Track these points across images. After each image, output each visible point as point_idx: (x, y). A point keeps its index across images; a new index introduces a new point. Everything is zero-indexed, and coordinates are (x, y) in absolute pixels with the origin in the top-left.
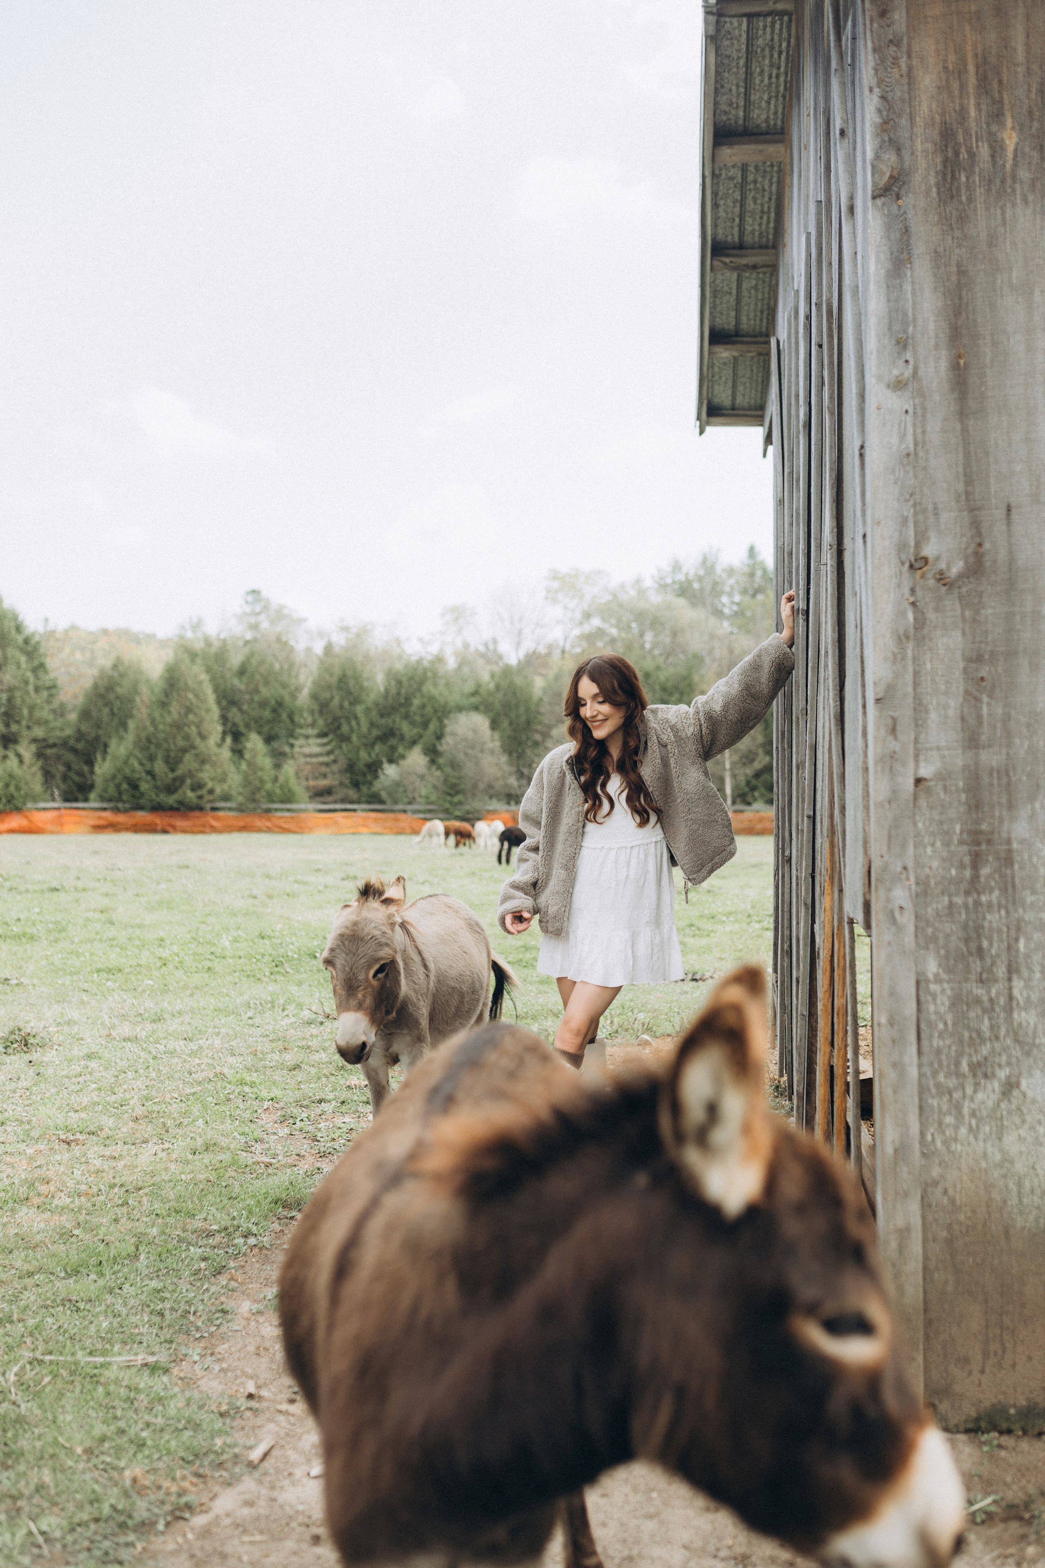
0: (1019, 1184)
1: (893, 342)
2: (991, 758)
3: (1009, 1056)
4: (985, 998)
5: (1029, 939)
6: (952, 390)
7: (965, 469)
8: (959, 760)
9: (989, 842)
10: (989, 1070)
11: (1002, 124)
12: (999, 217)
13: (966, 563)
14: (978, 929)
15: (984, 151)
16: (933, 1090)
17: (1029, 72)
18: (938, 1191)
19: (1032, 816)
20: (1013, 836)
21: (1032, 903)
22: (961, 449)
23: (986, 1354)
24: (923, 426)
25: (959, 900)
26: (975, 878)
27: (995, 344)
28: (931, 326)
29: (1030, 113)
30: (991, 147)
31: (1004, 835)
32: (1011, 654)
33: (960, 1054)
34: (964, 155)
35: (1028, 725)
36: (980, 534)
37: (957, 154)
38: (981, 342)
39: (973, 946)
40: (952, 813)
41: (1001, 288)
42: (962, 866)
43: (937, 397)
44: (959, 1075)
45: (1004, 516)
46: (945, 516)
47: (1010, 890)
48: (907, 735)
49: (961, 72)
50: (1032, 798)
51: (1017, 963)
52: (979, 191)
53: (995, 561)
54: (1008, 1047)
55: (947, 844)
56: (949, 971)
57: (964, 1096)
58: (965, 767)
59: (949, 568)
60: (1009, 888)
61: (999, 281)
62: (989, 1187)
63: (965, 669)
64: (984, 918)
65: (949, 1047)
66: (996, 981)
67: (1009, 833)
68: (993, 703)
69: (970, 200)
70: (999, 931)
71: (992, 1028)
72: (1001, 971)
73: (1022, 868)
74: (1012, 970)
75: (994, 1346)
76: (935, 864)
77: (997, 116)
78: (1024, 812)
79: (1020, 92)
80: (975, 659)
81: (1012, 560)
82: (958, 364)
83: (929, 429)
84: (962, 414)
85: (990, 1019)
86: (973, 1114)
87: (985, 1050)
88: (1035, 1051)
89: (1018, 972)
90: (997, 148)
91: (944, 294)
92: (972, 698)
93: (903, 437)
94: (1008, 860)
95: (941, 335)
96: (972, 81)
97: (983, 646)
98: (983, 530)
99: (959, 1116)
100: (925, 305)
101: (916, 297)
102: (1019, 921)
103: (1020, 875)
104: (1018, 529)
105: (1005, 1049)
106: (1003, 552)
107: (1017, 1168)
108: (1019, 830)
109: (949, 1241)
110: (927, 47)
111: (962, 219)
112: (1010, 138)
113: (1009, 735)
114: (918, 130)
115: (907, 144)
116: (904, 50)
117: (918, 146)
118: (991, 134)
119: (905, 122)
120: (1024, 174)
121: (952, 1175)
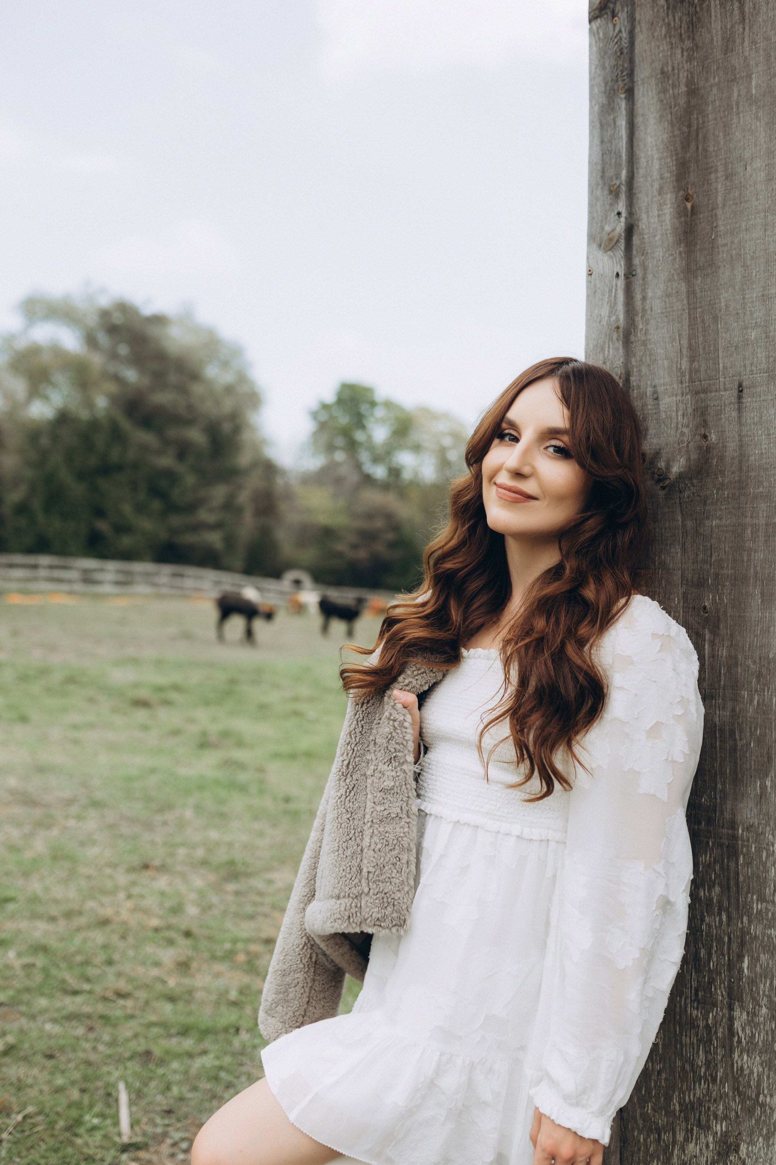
1: (606, 192)
3: (726, 1108)
4: (701, 1024)
5: (753, 960)
6: (679, 242)
7: (689, 340)
10: (703, 1119)
12: (736, 12)
13: (689, 459)
16: (640, 1122)
19: (761, 797)
20: (739, 818)
21: (760, 912)
22: (686, 316)
24: (644, 290)
27: (729, 177)
28: (656, 165)
31: (727, 815)
35: (759, 675)
36: (705, 424)
38: (713, 176)
41: (737, 104)
43: (659, 253)
44: (669, 1113)
45: (734, 399)
46: (666, 402)
47: (734, 889)
51: (739, 986)
53: (722, 458)
54: (727, 1095)
57: (674, 1142)
59: (668, 467)
60: (730, 886)
61: (736, 94)
63: (685, 595)
64: (703, 920)
65: (659, 1073)
66: (715, 1005)
67: (733, 814)
68: (717, 641)
70: (720, 940)
71: (708, 1064)
72: (720, 994)
73: (748, 864)
74: (732, 995)
78: (751, 790)
81: (742, 457)
82: (686, 208)
83: (650, 294)
84: (689, 271)
85: (707, 1052)
87: (699, 1090)
88: (758, 1111)
89: (741, 1000)
91: (671, 123)
93: (613, 306)
94: (733, 851)
95: (667, 175)
97: (706, 567)
98: (709, 419)
100: (649, 140)
101: (640, 134)
102: (744, 932)
103: (744, 872)
104: (750, 416)
105: (722, 1096)
106: (732, 446)
108: (746, 811)
111: (694, 24)
113: (736, 685)
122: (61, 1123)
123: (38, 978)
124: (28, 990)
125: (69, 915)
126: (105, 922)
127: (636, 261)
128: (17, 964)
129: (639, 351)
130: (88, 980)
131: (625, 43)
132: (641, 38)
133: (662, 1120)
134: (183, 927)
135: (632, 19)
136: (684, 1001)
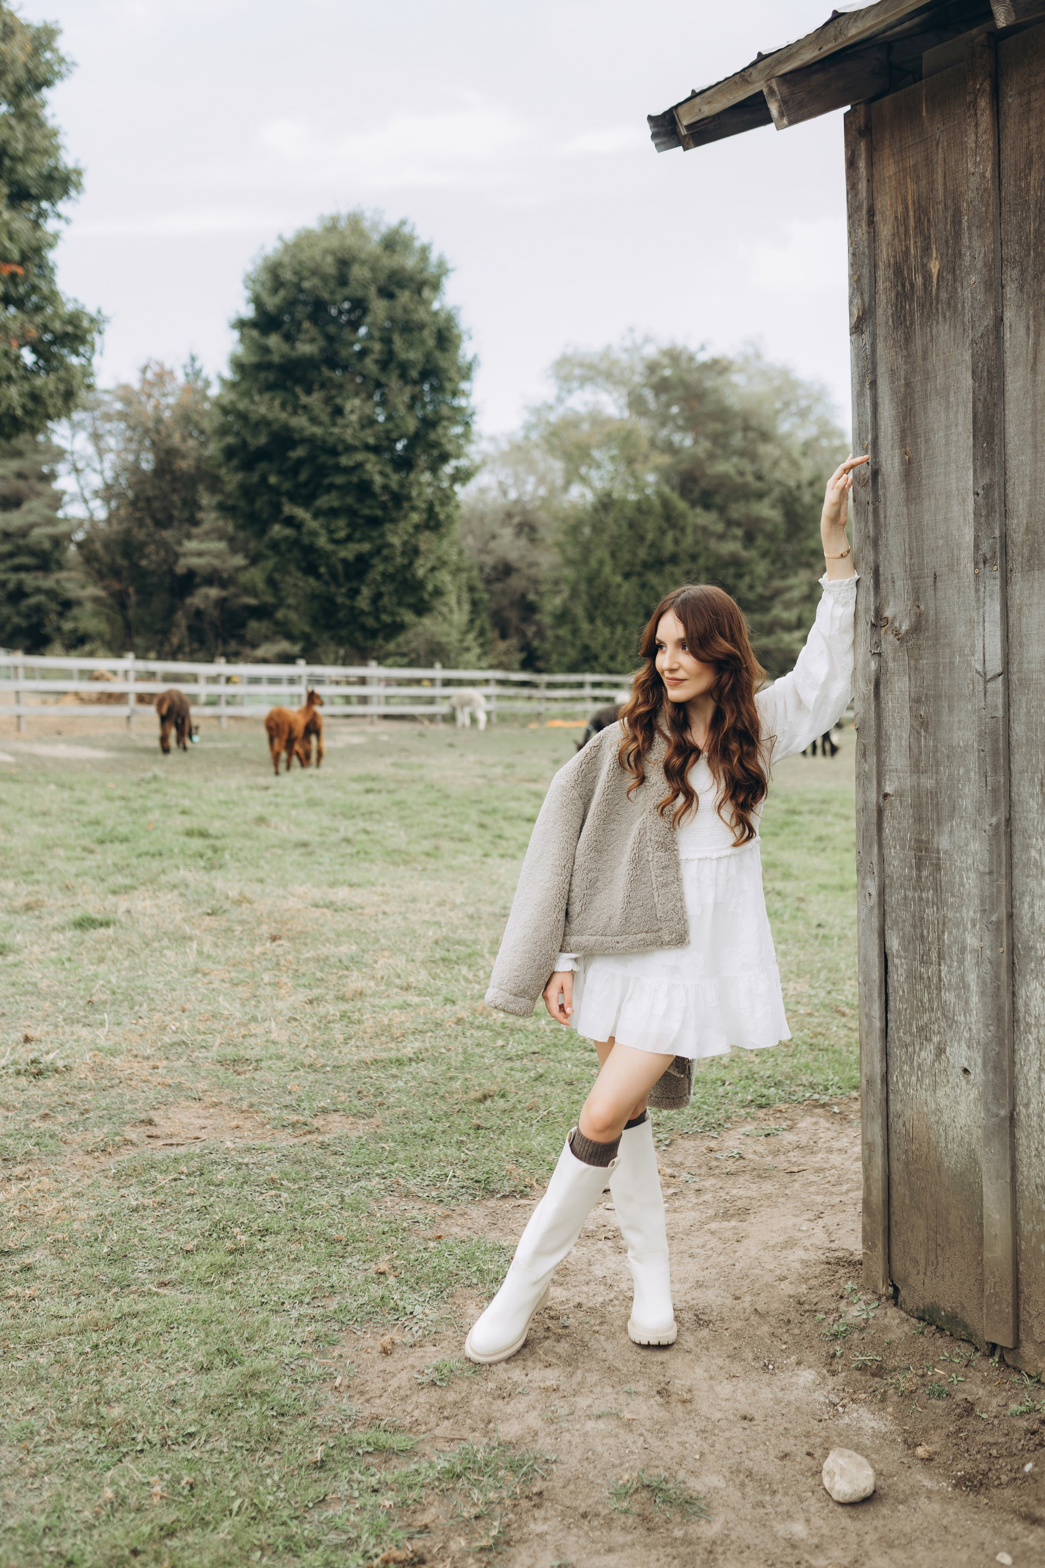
0: (945, 1131)
2: (928, 783)
3: (940, 1026)
4: (926, 976)
5: (950, 933)
6: (903, 481)
7: (909, 545)
8: (908, 782)
9: (927, 850)
10: (929, 1035)
11: (930, 256)
12: (929, 334)
13: (912, 621)
14: (922, 918)
15: (919, 281)
17: (946, 208)
18: (901, 1122)
19: (951, 832)
20: (941, 847)
21: (952, 904)
22: (907, 529)
23: (927, 1264)
24: (885, 512)
25: (910, 894)
26: (919, 877)
27: (927, 441)
28: (890, 430)
29: (947, 242)
30: (924, 277)
31: (935, 845)
32: (938, 697)
33: (912, 1018)
34: (907, 287)
35: (948, 756)
36: (919, 598)
37: (903, 286)
38: (919, 440)
39: (918, 931)
40: (905, 824)
41: (931, 394)
42: (911, 867)
43: (894, 487)
44: (911, 1034)
45: (932, 583)
46: (899, 584)
47: (939, 891)
48: (873, 761)
49: (906, 217)
50: (951, 817)
51: (944, 951)
52: (917, 315)
53: (928, 621)
55: (903, 848)
56: (905, 950)
58: (912, 787)
59: (901, 625)
60: (937, 888)
61: (929, 388)
62: (929, 1128)
63: (911, 708)
64: (925, 911)
66: (932, 963)
67: (938, 844)
68: (928, 736)
69: (912, 323)
70: (933, 923)
71: (930, 1001)
72: (934, 956)
73: (946, 874)
74: (940, 957)
75: (932, 1257)
76: (896, 863)
77: (926, 251)
78: (947, 829)
79: (941, 226)
80: (917, 701)
81: (937, 620)
82: (906, 459)
83: (889, 515)
84: (909, 500)
85: (929, 993)
86: (919, 1068)
87: (926, 1017)
88: (954, 1026)
89: (944, 958)
90: (927, 276)
91: (897, 404)
92: (915, 733)
93: (867, 523)
94: (938, 867)
95: (896, 435)
96: (912, 224)
97: (921, 689)
98: (921, 595)
99: (912, 1066)
100: (886, 414)
101: (879, 408)
102: (945, 917)
103: (945, 879)
104: (940, 594)
105: (937, 1019)
106: (932, 613)
107: (945, 1118)
108: (944, 842)
109: (907, 1164)
110: (886, 204)
111: (908, 339)
112: (934, 267)
113: (937, 764)
114: (880, 273)
115: (866, 288)
116: (864, 211)
117: (881, 285)
118: (924, 266)
119: (865, 271)
120: (944, 296)
121: (908, 1113)
124: (555, 1045)
127: (881, 493)
129: (883, 551)
131: (868, 352)
132: (880, 346)
133: (908, 1039)
135: (874, 336)
136: (917, 963)
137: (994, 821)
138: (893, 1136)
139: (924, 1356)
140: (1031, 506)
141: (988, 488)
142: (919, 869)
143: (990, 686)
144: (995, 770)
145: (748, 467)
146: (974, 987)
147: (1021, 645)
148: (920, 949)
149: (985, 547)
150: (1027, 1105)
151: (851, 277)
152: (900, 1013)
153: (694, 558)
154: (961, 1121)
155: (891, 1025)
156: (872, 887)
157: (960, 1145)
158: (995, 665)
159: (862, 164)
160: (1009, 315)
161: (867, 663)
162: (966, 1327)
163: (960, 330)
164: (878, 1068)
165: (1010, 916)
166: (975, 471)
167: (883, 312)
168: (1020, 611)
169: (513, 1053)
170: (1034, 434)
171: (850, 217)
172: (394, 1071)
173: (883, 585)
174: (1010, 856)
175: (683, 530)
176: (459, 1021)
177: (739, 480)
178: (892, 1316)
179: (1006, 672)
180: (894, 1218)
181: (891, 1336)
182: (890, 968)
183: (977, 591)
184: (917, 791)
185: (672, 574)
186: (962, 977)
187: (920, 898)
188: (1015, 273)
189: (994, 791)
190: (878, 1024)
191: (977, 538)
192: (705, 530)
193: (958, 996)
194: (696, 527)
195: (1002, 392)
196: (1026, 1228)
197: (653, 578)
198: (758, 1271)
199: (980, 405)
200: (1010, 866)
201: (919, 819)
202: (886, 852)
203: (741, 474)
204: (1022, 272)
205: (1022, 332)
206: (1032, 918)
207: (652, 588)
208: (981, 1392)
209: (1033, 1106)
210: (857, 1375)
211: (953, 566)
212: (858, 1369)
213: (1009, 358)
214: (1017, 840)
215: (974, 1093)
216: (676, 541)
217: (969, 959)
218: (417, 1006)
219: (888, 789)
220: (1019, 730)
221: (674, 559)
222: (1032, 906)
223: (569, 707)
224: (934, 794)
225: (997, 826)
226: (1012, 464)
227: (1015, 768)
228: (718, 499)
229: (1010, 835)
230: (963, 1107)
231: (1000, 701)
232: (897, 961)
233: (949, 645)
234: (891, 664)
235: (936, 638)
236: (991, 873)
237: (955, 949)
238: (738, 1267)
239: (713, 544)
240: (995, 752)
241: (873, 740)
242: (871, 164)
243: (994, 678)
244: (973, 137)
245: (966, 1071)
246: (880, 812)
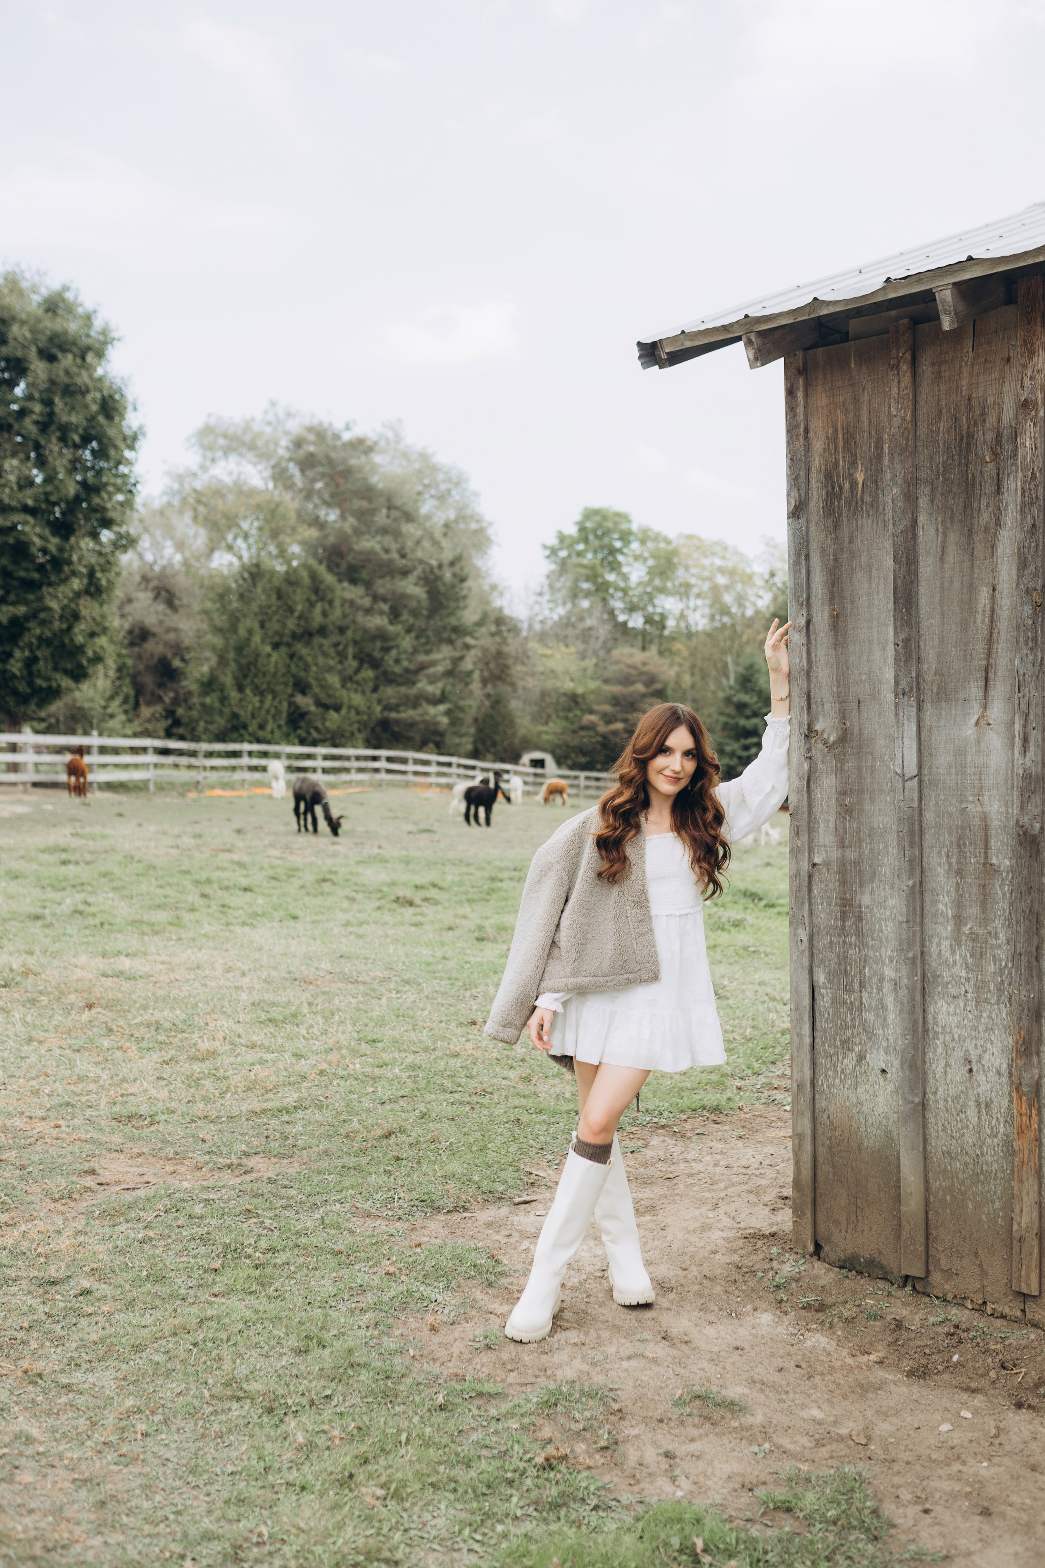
0: (866, 1119)
1: (797, 603)
2: (851, 854)
3: (861, 1039)
4: (849, 1001)
5: (871, 968)
6: (831, 630)
8: (835, 854)
9: (850, 905)
10: (851, 1046)
11: (856, 469)
12: (855, 525)
13: (838, 734)
14: (845, 958)
15: (847, 485)
17: (870, 436)
18: (826, 1115)
19: (872, 892)
20: (863, 903)
21: (872, 946)
22: (835, 666)
23: (848, 1223)
24: (816, 652)
25: (835, 939)
26: (843, 927)
27: (852, 602)
28: (820, 592)
29: (871, 460)
30: (851, 483)
31: (858, 902)
32: (861, 791)
33: (837, 1034)
34: (837, 488)
35: (869, 835)
36: (845, 717)
37: (833, 487)
38: (845, 601)
39: (842, 967)
40: (831, 886)
41: (856, 568)
42: (836, 919)
43: (822, 635)
44: (836, 1047)
45: (857, 706)
46: (827, 706)
47: (861, 936)
48: (805, 838)
49: (836, 438)
50: (872, 881)
51: (865, 981)
52: (845, 510)
53: (853, 734)
55: (829, 905)
56: (830, 982)
57: (838, 1060)
58: (838, 859)
59: (829, 737)
60: (860, 934)
61: (855, 564)
62: (850, 1118)
63: (837, 799)
64: (848, 952)
66: (854, 991)
67: (860, 901)
68: (852, 820)
69: (840, 515)
70: (856, 961)
71: (852, 1020)
72: (857, 986)
73: (867, 923)
74: (862, 986)
75: (853, 1218)
76: (824, 916)
77: (853, 464)
78: (868, 889)
79: (865, 448)
80: (843, 793)
81: (861, 734)
82: (834, 614)
83: (819, 654)
84: (836, 645)
85: (851, 1015)
86: (842, 1072)
87: (848, 1033)
89: (865, 987)
90: (853, 484)
91: (827, 573)
92: (841, 817)
93: (801, 659)
94: (860, 918)
95: (827, 597)
96: (841, 443)
97: (847, 785)
98: (847, 715)
99: (835, 1071)
100: (817, 579)
101: (812, 575)
102: (866, 956)
103: (866, 927)
104: (864, 715)
105: (859, 1034)
106: (856, 729)
107: (865, 1109)
108: (865, 899)
109: (830, 1147)
110: (818, 426)
111: (836, 527)
112: (860, 477)
113: (860, 841)
114: (813, 475)
115: (803, 486)
116: (802, 430)
117: (814, 485)
118: (851, 475)
119: (802, 473)
120: (868, 499)
121: (832, 1108)
122: (475, 1148)
123: (422, 1083)
125: (426, 1050)
126: (457, 1056)
127: (812, 638)
128: (404, 1076)
129: (814, 680)
130: (459, 1085)
131: (803, 533)
132: (813, 529)
133: (832, 1050)
134: (519, 1057)
135: (808, 521)
136: (841, 992)
137: (910, 883)
138: (818, 1127)
139: (854, 1292)
140: (939, 656)
141: (907, 642)
142: (843, 920)
143: (907, 784)
144: (911, 846)
145: (394, 546)
146: (890, 1007)
147: (931, 755)
148: (844, 981)
149: (904, 684)
150: (935, 1093)
151: (788, 476)
152: (825, 1031)
153: (342, 630)
154: (879, 1109)
155: (817, 1040)
156: (803, 934)
157: (878, 1128)
158: (911, 769)
159: (800, 395)
160: (922, 519)
161: (801, 765)
162: (882, 1267)
163: (881, 525)
164: (808, 1074)
165: (922, 953)
166: (895, 628)
167: (816, 504)
168: (930, 731)
169: (386, 1098)
170: (942, 605)
171: (788, 431)
172: (286, 1118)
173: (813, 706)
174: (922, 909)
175: (331, 603)
176: (322, 1073)
177: (385, 557)
178: (819, 1268)
179: (919, 775)
180: (819, 1191)
181: (821, 1283)
182: (817, 996)
183: (897, 715)
184: (843, 863)
185: (321, 646)
186: (881, 1000)
187: (844, 943)
188: (927, 490)
189: (911, 861)
190: (808, 1040)
191: (897, 677)
192: (352, 603)
193: (877, 1015)
194: (344, 601)
195: (916, 573)
196: (934, 1185)
197: (302, 649)
198: (692, 1248)
199: (900, 581)
200: (922, 917)
201: (843, 883)
202: (814, 908)
203: (387, 551)
204: (933, 490)
205: (932, 532)
206: (940, 954)
207: (301, 658)
208: (905, 1312)
209: (941, 1093)
210: (803, 1313)
211: (874, 695)
212: (803, 1308)
213: (921, 549)
214: (927, 897)
215: (890, 1088)
216: (325, 614)
217: (887, 987)
218: (274, 1062)
219: (817, 860)
220: (929, 816)
221: (322, 631)
222: (939, 945)
223: (226, 776)
224: (857, 863)
225: (913, 887)
226: (924, 625)
227: (926, 844)
228: (364, 575)
229: (922, 893)
230: (881, 1099)
231: (916, 796)
232: (823, 991)
233: (872, 753)
234: (820, 766)
235: (860, 747)
236: (908, 922)
237: (875, 980)
238: (675, 1247)
239: (360, 618)
240: (911, 833)
241: (805, 823)
242: (806, 395)
243: (911, 778)
244: (896, 390)
245: (883, 1071)
246: (810, 877)
